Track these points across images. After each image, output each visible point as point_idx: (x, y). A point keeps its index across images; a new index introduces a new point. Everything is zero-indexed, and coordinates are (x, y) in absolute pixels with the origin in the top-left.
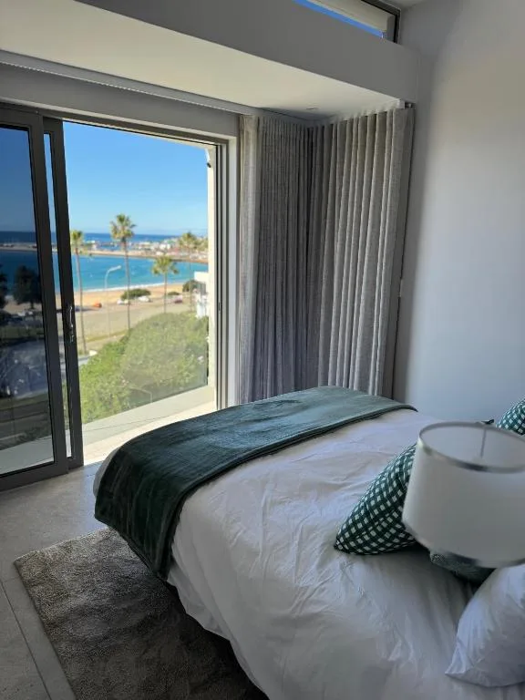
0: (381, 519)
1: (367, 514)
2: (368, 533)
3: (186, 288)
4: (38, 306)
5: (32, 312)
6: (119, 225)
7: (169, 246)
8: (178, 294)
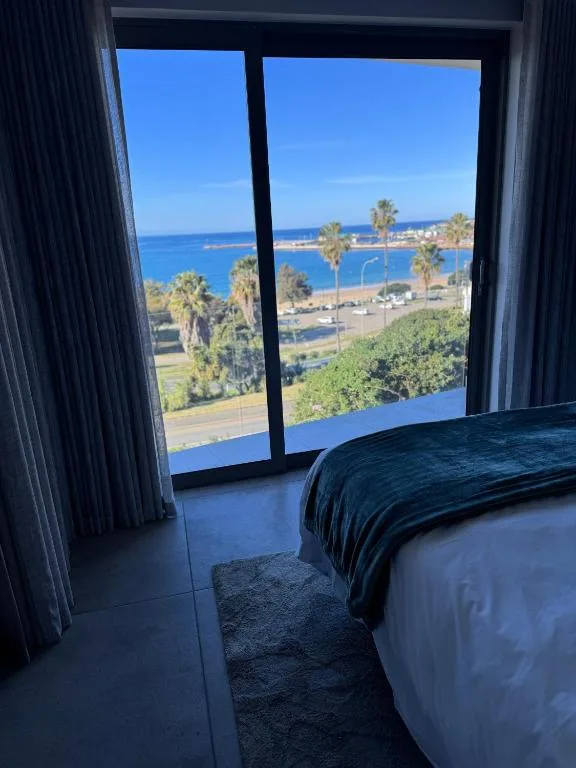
3: (452, 281)
4: (298, 305)
5: (292, 311)
6: (380, 212)
7: (435, 233)
8: (442, 288)
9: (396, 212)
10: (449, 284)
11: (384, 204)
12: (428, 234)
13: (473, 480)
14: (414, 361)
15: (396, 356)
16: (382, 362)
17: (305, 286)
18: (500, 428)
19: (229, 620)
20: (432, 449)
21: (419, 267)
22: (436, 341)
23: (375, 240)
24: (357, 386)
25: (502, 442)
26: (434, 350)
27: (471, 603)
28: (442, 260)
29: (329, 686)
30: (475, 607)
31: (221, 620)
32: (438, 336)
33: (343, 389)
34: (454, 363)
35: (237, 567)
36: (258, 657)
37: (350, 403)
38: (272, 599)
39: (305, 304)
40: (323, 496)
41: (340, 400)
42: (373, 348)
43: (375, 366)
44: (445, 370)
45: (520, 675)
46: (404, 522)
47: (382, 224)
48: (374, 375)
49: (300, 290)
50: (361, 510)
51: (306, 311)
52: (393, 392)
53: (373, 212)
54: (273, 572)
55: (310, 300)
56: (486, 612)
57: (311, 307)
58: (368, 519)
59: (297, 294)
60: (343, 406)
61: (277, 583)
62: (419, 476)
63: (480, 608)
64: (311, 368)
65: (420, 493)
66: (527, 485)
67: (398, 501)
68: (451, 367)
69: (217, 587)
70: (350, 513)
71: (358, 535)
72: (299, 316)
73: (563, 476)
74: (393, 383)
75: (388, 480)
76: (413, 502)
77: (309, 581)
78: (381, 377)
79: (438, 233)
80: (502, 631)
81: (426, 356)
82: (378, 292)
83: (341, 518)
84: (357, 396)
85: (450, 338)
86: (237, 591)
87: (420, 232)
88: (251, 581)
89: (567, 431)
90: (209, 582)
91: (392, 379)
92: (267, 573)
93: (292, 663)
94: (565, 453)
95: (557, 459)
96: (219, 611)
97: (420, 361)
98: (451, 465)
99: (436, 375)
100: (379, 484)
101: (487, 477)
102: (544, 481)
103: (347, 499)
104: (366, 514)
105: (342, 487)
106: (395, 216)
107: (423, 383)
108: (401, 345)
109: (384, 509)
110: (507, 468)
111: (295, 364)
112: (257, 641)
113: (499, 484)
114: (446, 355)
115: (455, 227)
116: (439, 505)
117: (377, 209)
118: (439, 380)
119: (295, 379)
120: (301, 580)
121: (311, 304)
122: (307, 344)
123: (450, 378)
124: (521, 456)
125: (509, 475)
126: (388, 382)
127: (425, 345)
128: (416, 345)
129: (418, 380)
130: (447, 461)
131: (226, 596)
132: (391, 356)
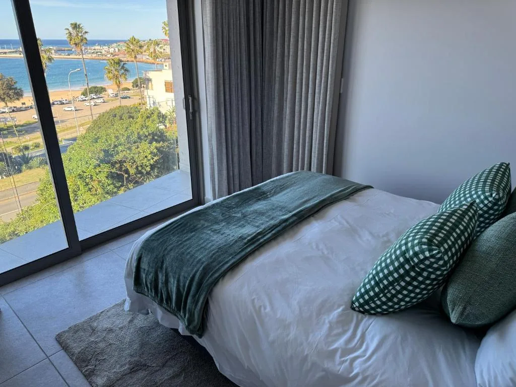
0: (390, 288)
1: (377, 284)
2: (379, 299)
3: (135, 84)
4: (10, 104)
5: (7, 110)
6: (74, 32)
7: (117, 50)
8: (129, 90)
9: (86, 32)
10: (133, 86)
11: (76, 26)
12: (112, 50)
13: (236, 242)
14: (130, 149)
15: (115, 146)
16: (106, 151)
17: (16, 89)
18: (234, 206)
19: (87, 366)
20: (207, 227)
21: (111, 75)
22: (141, 133)
23: (70, 52)
24: (90, 170)
25: (239, 215)
26: (141, 139)
27: (260, 307)
28: (126, 70)
29: (169, 377)
30: (262, 309)
31: (80, 368)
32: (142, 130)
33: (79, 175)
34: (156, 148)
35: (75, 329)
36: (118, 380)
37: (87, 184)
38: (111, 342)
39: (18, 104)
40: (148, 271)
41: (79, 183)
42: (97, 142)
43: (102, 155)
44: (151, 153)
45: (293, 333)
46: (212, 275)
47: (77, 41)
48: (102, 161)
49: (11, 92)
50: (183, 274)
51: (20, 110)
52: (119, 172)
53: (67, 31)
54: (105, 324)
55: (22, 101)
56: (268, 309)
57: (24, 106)
58: (189, 278)
59: (9, 96)
60: (81, 187)
61: (111, 330)
62: (209, 246)
63: (265, 308)
64: (37, 156)
65: (214, 256)
66: (262, 238)
67: (205, 264)
68: (155, 151)
69: (65, 348)
70: (174, 278)
71: (184, 289)
72: (13, 114)
73: (274, 229)
74: (117, 166)
75: (192, 253)
76: (212, 262)
77: (131, 321)
78: (108, 162)
79: (119, 50)
80: (278, 316)
81: (136, 144)
82: (81, 92)
83: (167, 282)
84: (91, 178)
85: (151, 130)
86: (83, 345)
87: (106, 48)
88: (90, 336)
89: (265, 202)
90: (58, 347)
91: (116, 163)
92: (100, 327)
93: (141, 374)
94: (270, 215)
95: (268, 220)
96: (76, 364)
97: (134, 148)
98: (222, 235)
99: (146, 157)
100: (188, 257)
101: (241, 238)
102: (268, 234)
103: (169, 269)
104: (186, 276)
105: (162, 263)
106: (86, 36)
107: (138, 163)
108: (117, 137)
109: (197, 271)
110: (249, 230)
111: (21, 154)
112: (113, 371)
113: (249, 241)
114: (151, 143)
115: (132, 47)
116: (227, 260)
117: (71, 29)
118: (149, 160)
119: (24, 167)
120: (126, 323)
121: (24, 104)
122: (28, 137)
123: (156, 158)
124: (251, 221)
125: (252, 234)
126: (113, 165)
127: (134, 137)
128: (128, 137)
129: (135, 161)
130: (218, 233)
131: (76, 351)
132: (112, 146)
